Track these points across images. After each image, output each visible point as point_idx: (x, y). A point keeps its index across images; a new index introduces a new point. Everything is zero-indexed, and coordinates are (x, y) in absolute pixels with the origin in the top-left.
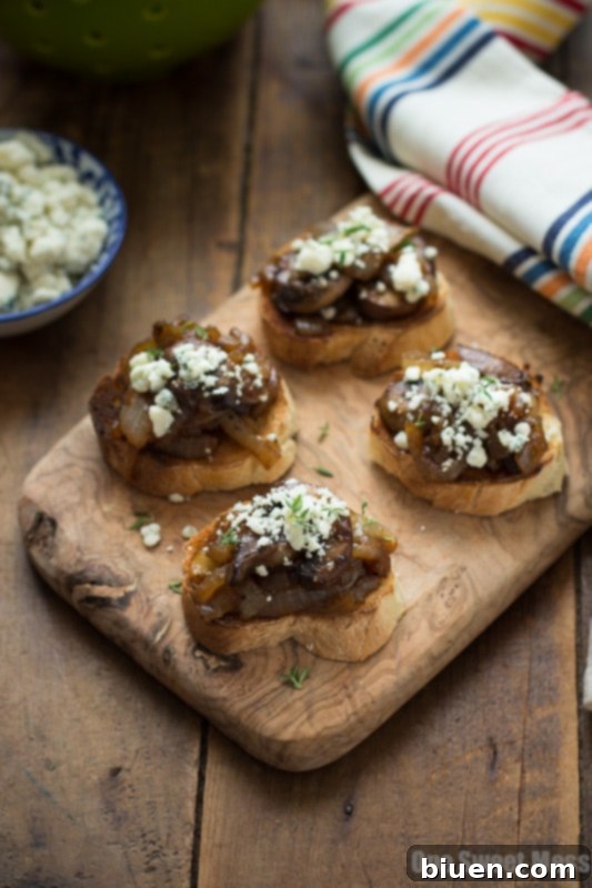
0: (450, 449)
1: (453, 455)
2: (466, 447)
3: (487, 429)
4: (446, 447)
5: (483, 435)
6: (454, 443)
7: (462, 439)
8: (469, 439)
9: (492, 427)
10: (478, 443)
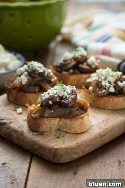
0: (104, 87)
1: (105, 89)
2: (109, 87)
3: (115, 83)
4: (103, 86)
5: (114, 84)
6: (105, 85)
7: (108, 84)
8: (109, 85)
9: (116, 82)
10: (112, 86)
